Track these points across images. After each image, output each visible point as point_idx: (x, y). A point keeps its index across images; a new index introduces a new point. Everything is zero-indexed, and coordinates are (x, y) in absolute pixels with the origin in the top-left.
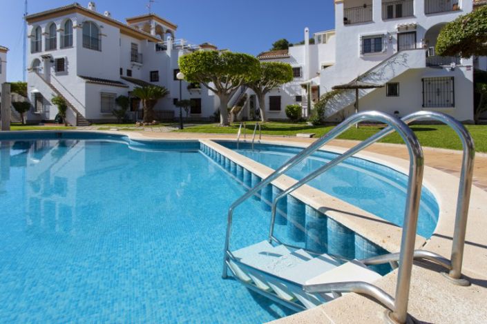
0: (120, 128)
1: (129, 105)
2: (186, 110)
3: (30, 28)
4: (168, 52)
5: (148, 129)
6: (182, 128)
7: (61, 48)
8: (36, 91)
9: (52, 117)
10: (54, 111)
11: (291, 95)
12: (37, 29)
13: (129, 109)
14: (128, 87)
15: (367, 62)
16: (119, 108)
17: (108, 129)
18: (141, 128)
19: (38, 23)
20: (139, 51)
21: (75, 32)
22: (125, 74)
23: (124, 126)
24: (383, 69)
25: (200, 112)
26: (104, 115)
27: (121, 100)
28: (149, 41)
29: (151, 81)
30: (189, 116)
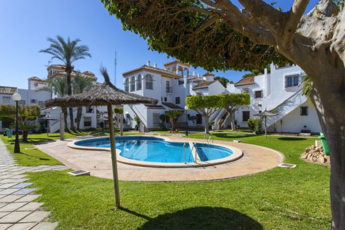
0: (162, 134)
1: (166, 119)
2: (194, 122)
3: (124, 79)
4: (185, 85)
5: (173, 135)
6: (187, 135)
7: (137, 90)
8: (127, 113)
9: (134, 127)
10: (134, 124)
11: (256, 110)
12: (127, 80)
13: (166, 121)
14: (165, 109)
15: (289, 93)
16: (161, 122)
17: (157, 134)
18: (170, 134)
19: (127, 77)
20: (170, 86)
21: (142, 81)
22: (164, 101)
23: (164, 133)
24: (295, 99)
25: (201, 123)
26: (155, 126)
27: (162, 117)
28: (175, 78)
29: (177, 103)
30: (195, 126)
